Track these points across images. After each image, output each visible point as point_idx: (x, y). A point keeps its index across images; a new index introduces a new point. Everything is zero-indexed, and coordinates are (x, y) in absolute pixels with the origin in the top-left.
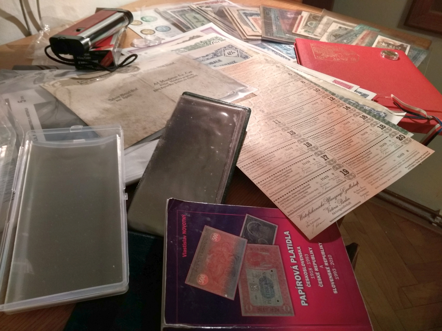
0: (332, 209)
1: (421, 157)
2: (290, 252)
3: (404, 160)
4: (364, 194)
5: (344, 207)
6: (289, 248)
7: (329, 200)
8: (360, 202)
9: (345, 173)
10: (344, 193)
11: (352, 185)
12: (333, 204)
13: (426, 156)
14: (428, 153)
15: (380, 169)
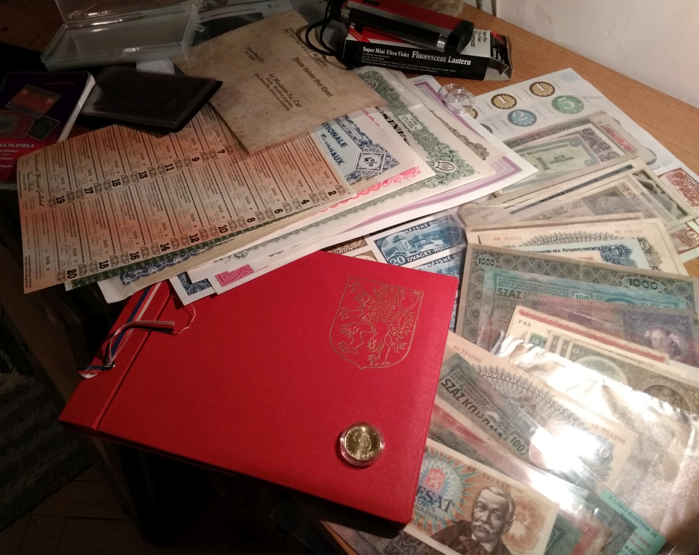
0: (28, 176)
1: (30, 276)
2: (18, 145)
3: (40, 260)
4: (26, 204)
5: (25, 184)
6: (20, 145)
7: (39, 176)
8: (21, 198)
9: (59, 200)
10: (38, 189)
11: (42, 199)
12: (33, 178)
13: (27, 283)
14: (28, 286)
15: (46, 233)
